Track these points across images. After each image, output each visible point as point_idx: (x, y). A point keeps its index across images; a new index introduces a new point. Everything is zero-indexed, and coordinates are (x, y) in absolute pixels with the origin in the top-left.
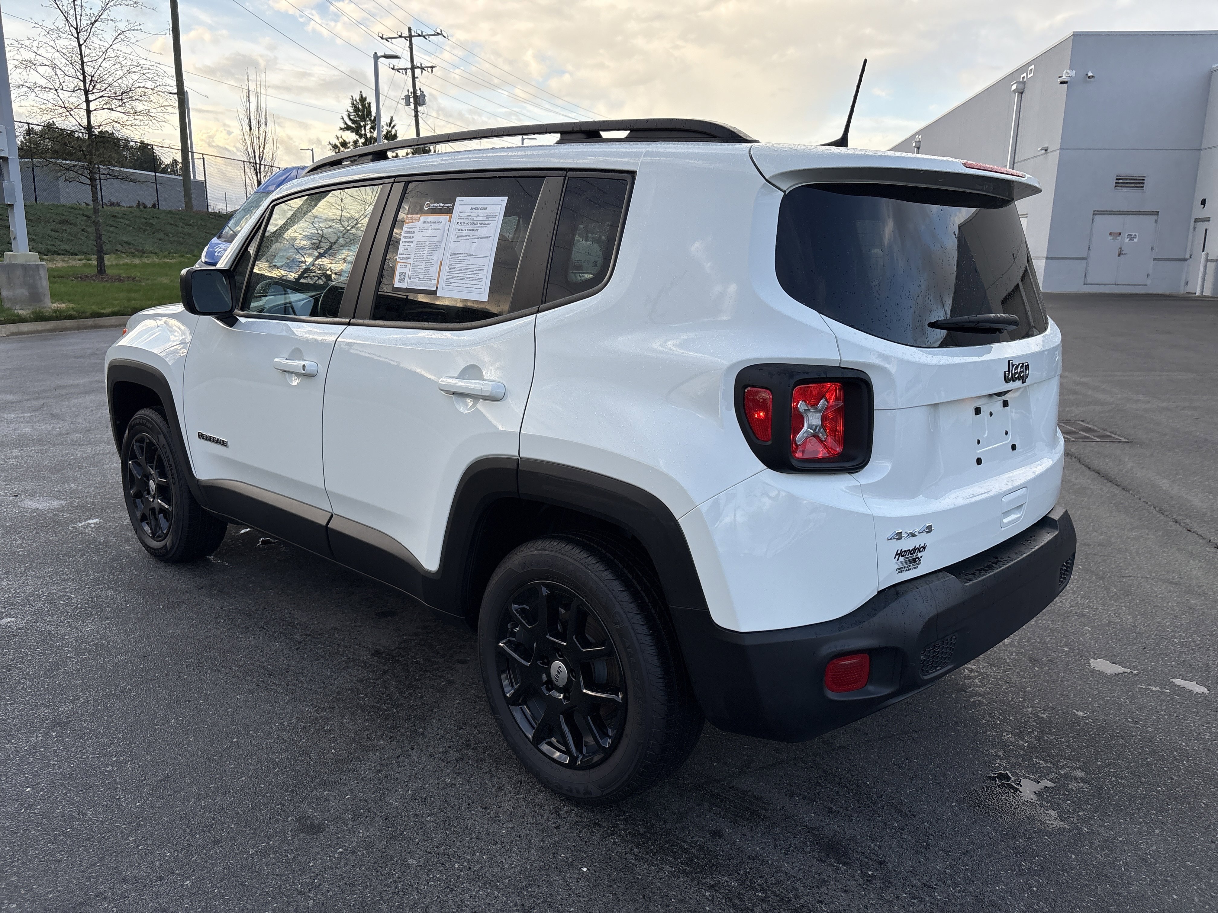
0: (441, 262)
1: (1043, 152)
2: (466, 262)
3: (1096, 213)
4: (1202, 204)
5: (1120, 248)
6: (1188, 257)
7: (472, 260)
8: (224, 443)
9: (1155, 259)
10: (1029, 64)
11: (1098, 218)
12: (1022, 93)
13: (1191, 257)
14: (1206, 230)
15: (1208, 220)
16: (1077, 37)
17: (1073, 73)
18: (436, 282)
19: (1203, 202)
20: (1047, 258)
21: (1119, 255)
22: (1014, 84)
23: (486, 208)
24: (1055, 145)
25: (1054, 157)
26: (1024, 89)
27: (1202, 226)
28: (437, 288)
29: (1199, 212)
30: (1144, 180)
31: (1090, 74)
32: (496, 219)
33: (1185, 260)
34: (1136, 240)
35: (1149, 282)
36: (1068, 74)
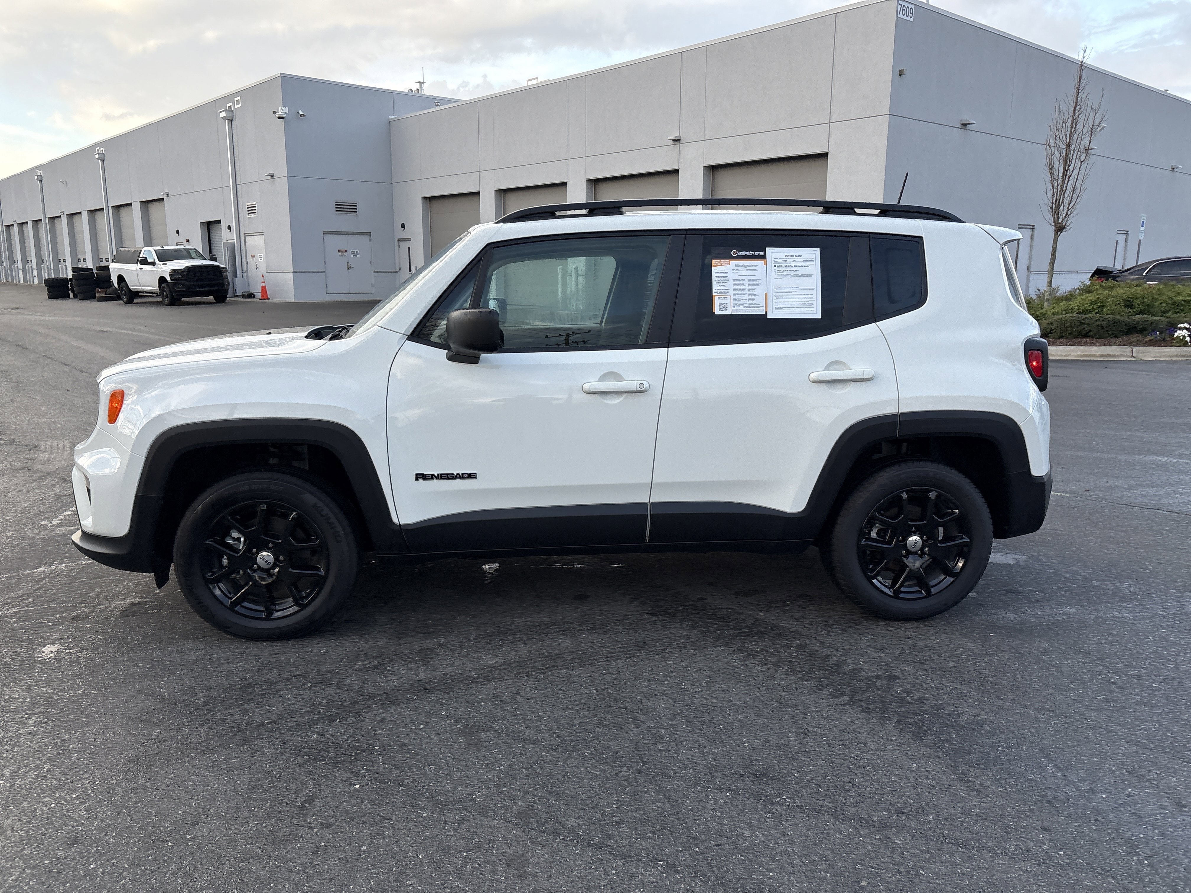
0: (766, 294)
1: (269, 177)
2: (793, 293)
3: (325, 233)
4: (402, 227)
5: (348, 263)
6: (397, 269)
7: (799, 292)
8: (471, 476)
9: (375, 272)
10: (235, 95)
11: (327, 237)
12: (231, 120)
13: (400, 269)
14: (409, 248)
15: (409, 240)
16: (285, 78)
17: (286, 110)
18: (764, 308)
19: (403, 226)
20: (294, 272)
21: (348, 269)
22: (223, 111)
23: (801, 256)
24: (282, 171)
25: (283, 184)
26: (233, 118)
27: (404, 245)
28: (766, 312)
29: (401, 234)
30: (356, 206)
31: (301, 113)
32: (814, 263)
33: (396, 272)
34: (358, 256)
35: (373, 290)
36: (282, 110)
